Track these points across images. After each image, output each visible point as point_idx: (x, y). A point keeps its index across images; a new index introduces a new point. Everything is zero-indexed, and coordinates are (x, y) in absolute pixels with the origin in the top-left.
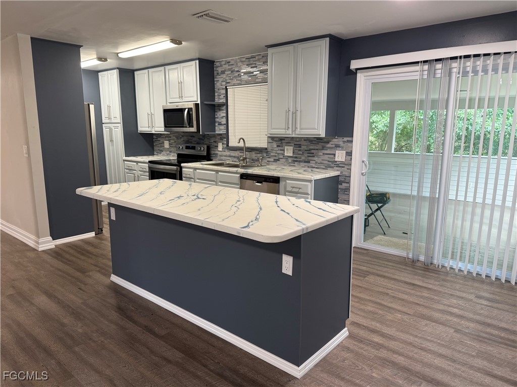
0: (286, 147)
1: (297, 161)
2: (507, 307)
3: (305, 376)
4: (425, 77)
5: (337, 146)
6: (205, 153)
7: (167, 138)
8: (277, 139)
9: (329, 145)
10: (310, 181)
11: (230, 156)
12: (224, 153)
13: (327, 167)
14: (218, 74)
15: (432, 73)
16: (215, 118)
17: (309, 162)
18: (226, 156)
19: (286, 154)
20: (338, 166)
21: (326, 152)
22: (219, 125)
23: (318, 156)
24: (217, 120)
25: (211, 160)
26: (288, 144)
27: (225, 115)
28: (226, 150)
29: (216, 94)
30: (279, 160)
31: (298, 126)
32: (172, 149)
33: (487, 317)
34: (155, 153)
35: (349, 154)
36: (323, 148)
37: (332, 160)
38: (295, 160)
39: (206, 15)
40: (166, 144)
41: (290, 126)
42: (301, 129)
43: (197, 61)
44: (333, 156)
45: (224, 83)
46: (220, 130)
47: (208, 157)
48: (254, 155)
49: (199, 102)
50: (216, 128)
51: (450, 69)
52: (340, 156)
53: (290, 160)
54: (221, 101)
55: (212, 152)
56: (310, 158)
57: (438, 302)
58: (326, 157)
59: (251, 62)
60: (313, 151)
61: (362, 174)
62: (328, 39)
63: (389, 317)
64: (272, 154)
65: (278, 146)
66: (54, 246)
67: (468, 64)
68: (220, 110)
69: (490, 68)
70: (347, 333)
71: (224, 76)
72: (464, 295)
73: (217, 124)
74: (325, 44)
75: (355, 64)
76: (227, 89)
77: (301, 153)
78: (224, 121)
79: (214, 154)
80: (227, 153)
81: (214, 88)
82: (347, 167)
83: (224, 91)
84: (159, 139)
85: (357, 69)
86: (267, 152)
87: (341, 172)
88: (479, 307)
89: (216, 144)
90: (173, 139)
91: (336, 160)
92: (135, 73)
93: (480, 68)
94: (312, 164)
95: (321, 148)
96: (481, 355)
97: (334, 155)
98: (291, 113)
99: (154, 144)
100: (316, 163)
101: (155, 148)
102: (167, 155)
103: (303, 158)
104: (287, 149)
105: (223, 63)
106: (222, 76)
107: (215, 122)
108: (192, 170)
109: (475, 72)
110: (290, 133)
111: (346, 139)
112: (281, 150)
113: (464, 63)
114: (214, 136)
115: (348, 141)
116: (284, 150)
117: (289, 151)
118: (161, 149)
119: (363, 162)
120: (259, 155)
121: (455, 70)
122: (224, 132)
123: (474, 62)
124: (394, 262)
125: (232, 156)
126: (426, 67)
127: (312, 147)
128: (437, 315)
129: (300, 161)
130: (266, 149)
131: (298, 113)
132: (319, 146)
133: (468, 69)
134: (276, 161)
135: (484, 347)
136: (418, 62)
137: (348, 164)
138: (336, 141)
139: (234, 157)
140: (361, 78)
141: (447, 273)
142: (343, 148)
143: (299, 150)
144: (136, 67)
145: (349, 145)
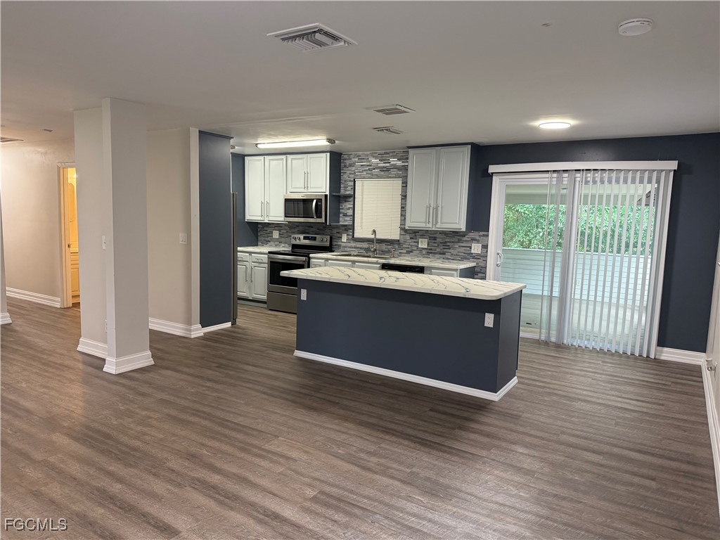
0: (420, 240)
1: (431, 253)
2: (626, 367)
3: (501, 400)
4: (555, 183)
5: (473, 240)
6: (328, 244)
7: (277, 228)
8: (411, 232)
9: (465, 239)
10: (456, 270)
11: (355, 248)
12: (349, 245)
13: (463, 259)
14: (345, 166)
15: (560, 180)
16: (340, 209)
17: (444, 254)
18: (351, 247)
19: (420, 246)
20: (474, 258)
21: (461, 244)
22: (344, 215)
23: (454, 248)
24: (341, 211)
25: (333, 251)
26: (423, 236)
27: (352, 206)
28: (352, 242)
29: (342, 186)
30: (412, 252)
31: (439, 221)
32: (283, 240)
33: (613, 372)
34: (259, 244)
35: (485, 247)
36: (459, 241)
37: (468, 252)
38: (430, 252)
39: (387, 130)
40: (276, 234)
41: (431, 220)
42: (442, 223)
43: (328, 154)
44: (468, 249)
45: (353, 176)
46: (344, 221)
47: (329, 249)
48: (384, 247)
49: (328, 193)
50: (341, 219)
51: (575, 178)
52: (476, 248)
53: (424, 252)
54: (348, 193)
55: (334, 243)
56: (445, 250)
57: (575, 365)
58: (462, 249)
59: (384, 158)
60: (448, 244)
61: (497, 265)
62: (470, 146)
63: (542, 373)
64: (404, 246)
65: (411, 238)
66: (202, 334)
67: (589, 175)
68: (346, 201)
69: (606, 180)
70: (517, 381)
71: (353, 169)
72: (593, 361)
73: (341, 215)
74: (467, 151)
75: (492, 169)
76: (355, 182)
77: (436, 245)
78: (350, 212)
79: (336, 245)
80: (353, 244)
81: (340, 180)
82: (482, 259)
83: (352, 184)
84: (265, 229)
85: (492, 173)
86: (399, 244)
87: (477, 264)
88: (606, 367)
89: (339, 235)
90: (285, 229)
91: (472, 252)
92: (246, 158)
93: (598, 179)
94: (448, 255)
95: (457, 240)
96: (612, 389)
97: (471, 247)
98: (431, 209)
99: (259, 234)
100: (452, 254)
101: (259, 238)
102: (276, 245)
103: (438, 250)
104: (422, 242)
105: (352, 156)
106: (350, 168)
107: (339, 213)
108: (323, 261)
109: (595, 182)
110: (430, 226)
111: (481, 233)
112: (415, 242)
113: (586, 175)
114: (338, 227)
115: (484, 235)
116: (418, 243)
117: (423, 244)
118: (269, 239)
119: (498, 254)
120: (390, 247)
121: (578, 179)
122: (351, 223)
123: (594, 174)
124: (529, 342)
125: (358, 248)
126: (555, 175)
127: (447, 240)
128: (577, 372)
129: (434, 253)
130: (399, 241)
131: (440, 209)
132: (455, 239)
133: (589, 179)
134: (408, 252)
135: (614, 386)
136: (548, 171)
137: (484, 256)
138: (472, 235)
139: (361, 248)
140: (495, 179)
141: (576, 349)
142: (478, 241)
143: (435, 243)
144: (246, 153)
145: (485, 238)
